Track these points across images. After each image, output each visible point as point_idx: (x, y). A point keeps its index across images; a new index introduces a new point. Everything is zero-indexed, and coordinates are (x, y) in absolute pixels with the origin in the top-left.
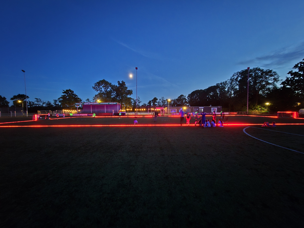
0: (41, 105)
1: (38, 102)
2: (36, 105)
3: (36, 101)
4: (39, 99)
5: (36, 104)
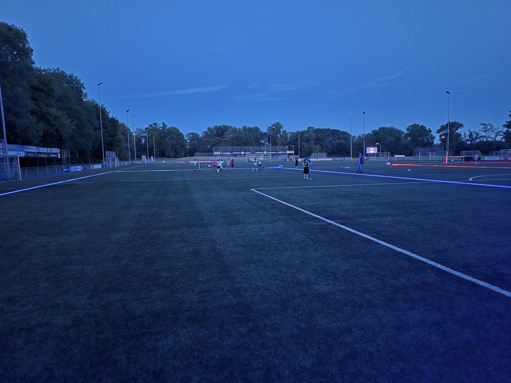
0: (492, 138)
1: (485, 131)
2: (482, 139)
3: (483, 130)
4: (489, 124)
5: (482, 137)
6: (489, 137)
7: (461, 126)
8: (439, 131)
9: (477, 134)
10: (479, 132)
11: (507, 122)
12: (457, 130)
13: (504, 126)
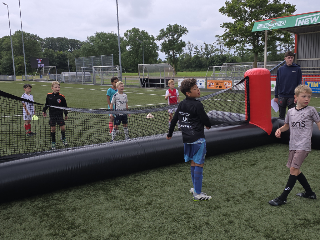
7: (184, 31)
8: (159, 38)
12: (180, 36)
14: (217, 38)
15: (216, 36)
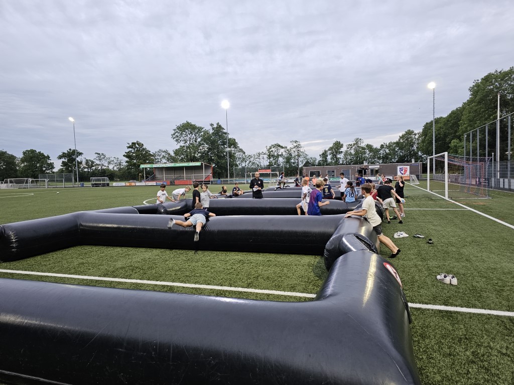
0: (105, 166)
1: (100, 160)
4: (102, 154)
5: (97, 165)
6: (103, 165)
8: (60, 157)
9: (93, 162)
10: (94, 161)
11: (126, 153)
12: (77, 157)
13: (124, 156)
14: (97, 155)
15: (96, 153)
